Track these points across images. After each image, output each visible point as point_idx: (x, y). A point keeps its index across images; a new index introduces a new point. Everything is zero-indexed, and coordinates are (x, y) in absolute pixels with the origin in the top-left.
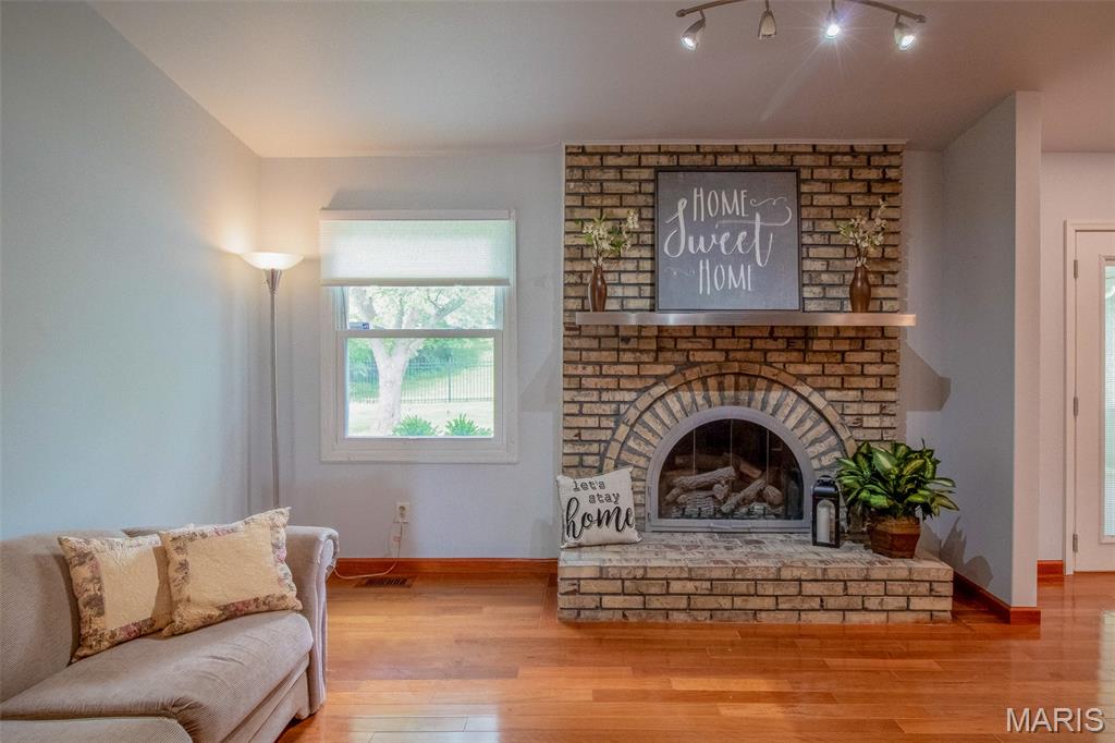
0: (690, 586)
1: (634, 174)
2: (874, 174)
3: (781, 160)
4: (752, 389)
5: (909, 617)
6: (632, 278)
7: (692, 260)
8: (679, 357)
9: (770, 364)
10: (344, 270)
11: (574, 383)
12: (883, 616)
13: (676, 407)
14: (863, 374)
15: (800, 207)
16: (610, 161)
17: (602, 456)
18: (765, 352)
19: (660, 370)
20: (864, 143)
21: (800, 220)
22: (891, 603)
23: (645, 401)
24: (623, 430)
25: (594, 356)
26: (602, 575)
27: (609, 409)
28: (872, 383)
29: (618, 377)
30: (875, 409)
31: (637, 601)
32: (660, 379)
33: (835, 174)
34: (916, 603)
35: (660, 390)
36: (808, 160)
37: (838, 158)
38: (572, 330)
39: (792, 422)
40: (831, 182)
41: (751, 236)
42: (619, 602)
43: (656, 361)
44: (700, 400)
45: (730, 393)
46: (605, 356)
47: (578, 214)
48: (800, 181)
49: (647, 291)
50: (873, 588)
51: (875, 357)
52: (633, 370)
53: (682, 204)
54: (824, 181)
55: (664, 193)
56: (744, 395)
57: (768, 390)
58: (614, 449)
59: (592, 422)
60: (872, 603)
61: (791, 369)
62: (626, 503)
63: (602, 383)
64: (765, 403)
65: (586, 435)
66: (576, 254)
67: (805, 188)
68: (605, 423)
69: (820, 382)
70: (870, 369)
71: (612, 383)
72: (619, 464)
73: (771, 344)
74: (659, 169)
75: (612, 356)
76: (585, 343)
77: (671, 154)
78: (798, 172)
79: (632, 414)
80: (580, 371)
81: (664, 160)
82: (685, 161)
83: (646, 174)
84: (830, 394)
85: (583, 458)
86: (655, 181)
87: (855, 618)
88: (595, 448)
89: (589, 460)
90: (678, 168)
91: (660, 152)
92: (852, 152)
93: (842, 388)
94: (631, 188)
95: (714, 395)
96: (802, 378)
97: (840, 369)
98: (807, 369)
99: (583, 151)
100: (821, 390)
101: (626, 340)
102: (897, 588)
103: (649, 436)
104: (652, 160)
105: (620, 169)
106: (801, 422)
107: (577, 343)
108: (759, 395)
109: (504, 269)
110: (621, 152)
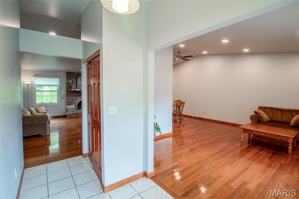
1: (74, 75)
6: (74, 86)
8: (79, 93)
10: (36, 84)
11: (68, 96)
13: (79, 98)
16: (71, 73)
17: (71, 104)
19: (77, 95)
23: (76, 98)
24: (73, 101)
25: (70, 93)
26: (72, 113)
27: (72, 99)
29: (73, 96)
31: (76, 116)
32: (77, 96)
35: (77, 97)
38: (67, 91)
42: (74, 116)
43: (77, 94)
47: (68, 79)
49: (76, 87)
52: (74, 95)
53: (80, 78)
55: (77, 77)
58: (72, 103)
59: (70, 100)
62: (74, 108)
63: (71, 96)
65: (69, 102)
66: (67, 83)
68: (71, 100)
71: (72, 96)
72: (73, 104)
74: (77, 75)
75: (72, 93)
76: (69, 92)
77: (78, 73)
79: (74, 99)
80: (68, 95)
81: (77, 74)
83: (75, 75)
85: (69, 103)
86: (76, 76)
88: (70, 103)
89: (69, 104)
91: (77, 73)
94: (74, 76)
99: (68, 72)
101: (74, 92)
103: (76, 101)
104: (76, 74)
105: (72, 74)
107: (68, 92)
109: (58, 84)
110: (72, 73)
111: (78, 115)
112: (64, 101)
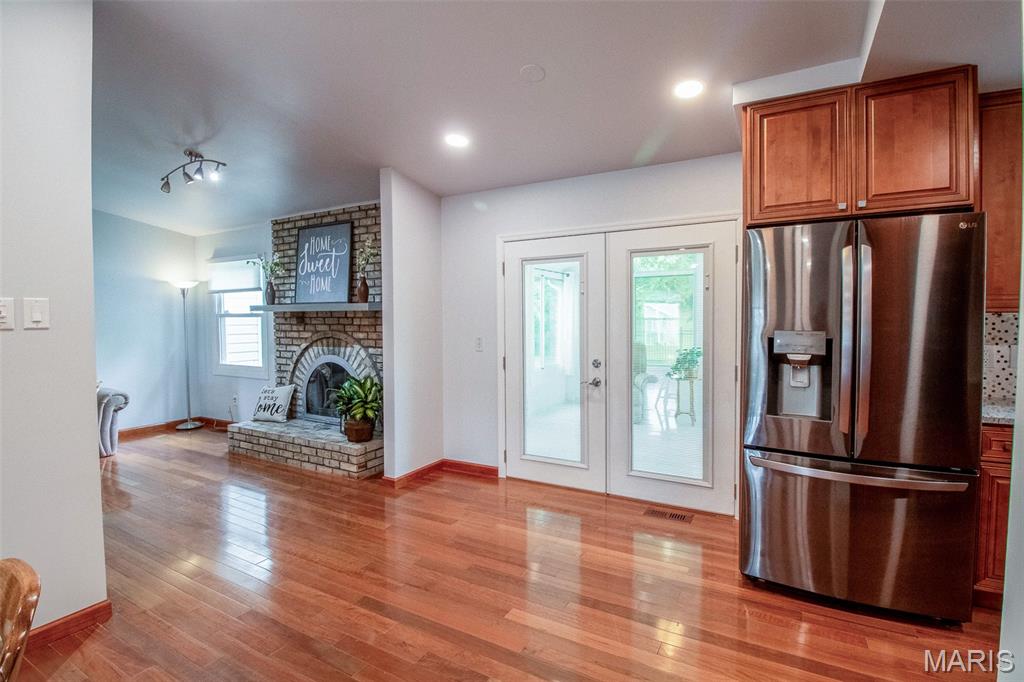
0: (266, 442)
1: (293, 232)
3: (345, 217)
4: (340, 346)
7: (309, 275)
9: (346, 332)
11: (278, 341)
12: (330, 470)
13: (312, 354)
16: (286, 226)
17: (287, 378)
18: (344, 325)
19: (305, 335)
21: (353, 250)
23: (299, 351)
24: (292, 366)
25: (284, 328)
26: (240, 431)
27: (289, 355)
29: (292, 338)
31: (250, 446)
32: (305, 340)
37: (369, 212)
39: (355, 365)
40: (367, 227)
41: (331, 260)
43: (304, 330)
44: (321, 352)
45: (331, 348)
46: (287, 327)
48: (353, 228)
50: (326, 454)
52: (296, 334)
53: (306, 246)
54: (364, 226)
55: (301, 241)
56: (336, 349)
57: (346, 347)
58: (289, 375)
59: (283, 361)
60: (326, 462)
63: (287, 341)
64: (345, 353)
65: (282, 368)
68: (288, 361)
69: (366, 343)
71: (290, 341)
72: (291, 383)
74: (300, 229)
75: (289, 327)
78: (353, 223)
79: (295, 358)
80: (280, 335)
81: (303, 223)
82: (311, 222)
84: (371, 350)
86: (298, 235)
89: (283, 380)
90: (308, 227)
91: (301, 219)
93: (375, 347)
94: (292, 239)
95: (325, 348)
96: (358, 341)
98: (361, 336)
99: (277, 222)
101: (294, 319)
104: (299, 224)
105: (289, 230)
107: (279, 321)
108: (342, 350)
110: (288, 221)
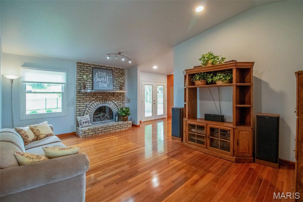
1: (89, 68)
2: (122, 72)
3: (110, 69)
4: (106, 101)
5: (127, 128)
6: (89, 84)
7: (98, 82)
8: (96, 97)
9: (109, 98)
10: (27, 79)
11: (79, 101)
12: (125, 129)
13: (96, 104)
14: (120, 99)
15: (113, 75)
16: (85, 65)
17: (84, 113)
18: (108, 96)
19: (93, 99)
20: (121, 68)
21: (113, 77)
22: (126, 127)
23: (91, 104)
24: (87, 109)
25: (82, 97)
26: (89, 130)
27: (85, 105)
28: (122, 100)
29: (86, 100)
30: (122, 103)
31: (94, 133)
32: (93, 100)
33: (117, 71)
34: (128, 126)
35: (93, 102)
36: (114, 69)
37: (117, 69)
38: (79, 92)
39: (112, 106)
41: (107, 79)
42: (91, 133)
43: (92, 97)
44: (99, 103)
45: (103, 102)
47: (80, 73)
49: (91, 86)
50: (124, 125)
51: (122, 96)
52: (89, 99)
53: (97, 73)
54: (116, 72)
55: (94, 71)
56: (105, 102)
57: (109, 101)
58: (86, 111)
59: (82, 108)
60: (124, 127)
61: (112, 98)
62: (89, 120)
63: (84, 101)
64: (108, 103)
65: (81, 110)
66: (79, 80)
67: (113, 73)
68: (84, 108)
69: (115, 100)
70: (121, 98)
71: (85, 101)
72: (87, 114)
73: (109, 95)
74: (93, 68)
75: (85, 97)
76: (81, 95)
78: (113, 71)
79: (89, 106)
80: (80, 99)
81: (94, 66)
83: (91, 68)
84: (117, 102)
85: (80, 113)
86: (92, 69)
87: (122, 129)
88: (82, 112)
89: (82, 114)
90: (96, 68)
91: (93, 65)
92: (119, 69)
93: (118, 101)
94: (88, 70)
95: (101, 102)
96: (113, 99)
97: (118, 98)
98: (114, 98)
99: (80, 63)
100: (115, 101)
101: (88, 94)
102: (126, 125)
103: (91, 109)
104: (92, 66)
105: (87, 67)
106: (113, 106)
107: (79, 95)
108: (108, 102)
109: (64, 81)
110: (87, 64)
111: (97, 132)
112: (72, 110)
